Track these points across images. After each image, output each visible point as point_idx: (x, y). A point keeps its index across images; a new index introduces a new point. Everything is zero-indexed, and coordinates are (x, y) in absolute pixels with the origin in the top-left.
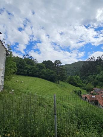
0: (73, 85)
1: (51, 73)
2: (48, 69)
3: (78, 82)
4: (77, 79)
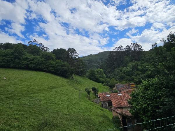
0: (94, 81)
1: (63, 66)
3: (100, 77)
4: (100, 73)
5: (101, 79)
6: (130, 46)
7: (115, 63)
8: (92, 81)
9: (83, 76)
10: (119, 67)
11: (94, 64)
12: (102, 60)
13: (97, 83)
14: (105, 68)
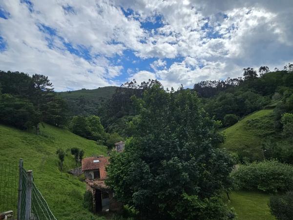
0: (83, 136)
2: (7, 95)
3: (94, 130)
4: (94, 123)
5: (95, 134)
6: (148, 83)
7: (122, 107)
8: (79, 137)
9: (62, 128)
10: (128, 115)
11: (87, 107)
12: (103, 101)
13: (88, 141)
14: (106, 115)
